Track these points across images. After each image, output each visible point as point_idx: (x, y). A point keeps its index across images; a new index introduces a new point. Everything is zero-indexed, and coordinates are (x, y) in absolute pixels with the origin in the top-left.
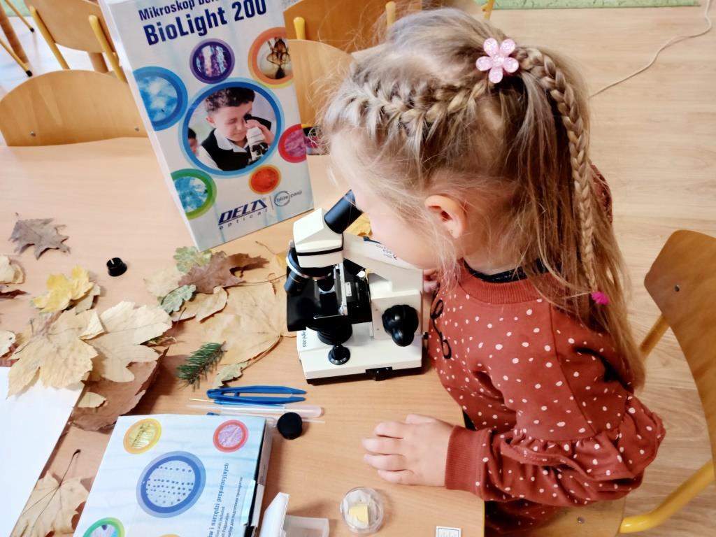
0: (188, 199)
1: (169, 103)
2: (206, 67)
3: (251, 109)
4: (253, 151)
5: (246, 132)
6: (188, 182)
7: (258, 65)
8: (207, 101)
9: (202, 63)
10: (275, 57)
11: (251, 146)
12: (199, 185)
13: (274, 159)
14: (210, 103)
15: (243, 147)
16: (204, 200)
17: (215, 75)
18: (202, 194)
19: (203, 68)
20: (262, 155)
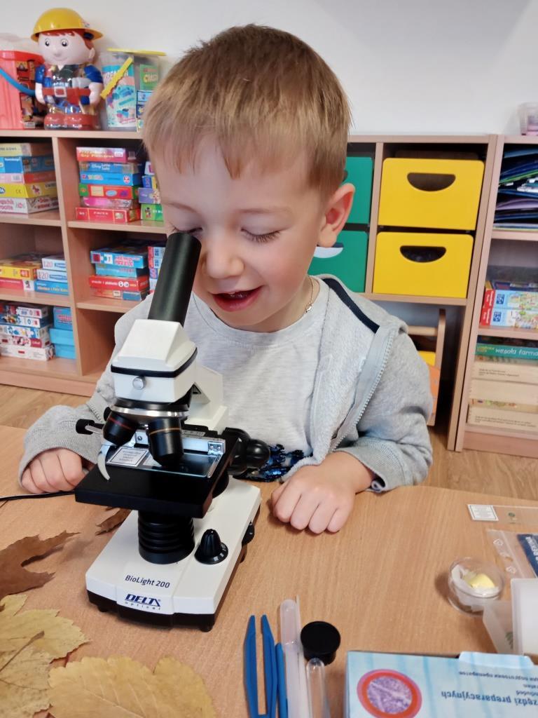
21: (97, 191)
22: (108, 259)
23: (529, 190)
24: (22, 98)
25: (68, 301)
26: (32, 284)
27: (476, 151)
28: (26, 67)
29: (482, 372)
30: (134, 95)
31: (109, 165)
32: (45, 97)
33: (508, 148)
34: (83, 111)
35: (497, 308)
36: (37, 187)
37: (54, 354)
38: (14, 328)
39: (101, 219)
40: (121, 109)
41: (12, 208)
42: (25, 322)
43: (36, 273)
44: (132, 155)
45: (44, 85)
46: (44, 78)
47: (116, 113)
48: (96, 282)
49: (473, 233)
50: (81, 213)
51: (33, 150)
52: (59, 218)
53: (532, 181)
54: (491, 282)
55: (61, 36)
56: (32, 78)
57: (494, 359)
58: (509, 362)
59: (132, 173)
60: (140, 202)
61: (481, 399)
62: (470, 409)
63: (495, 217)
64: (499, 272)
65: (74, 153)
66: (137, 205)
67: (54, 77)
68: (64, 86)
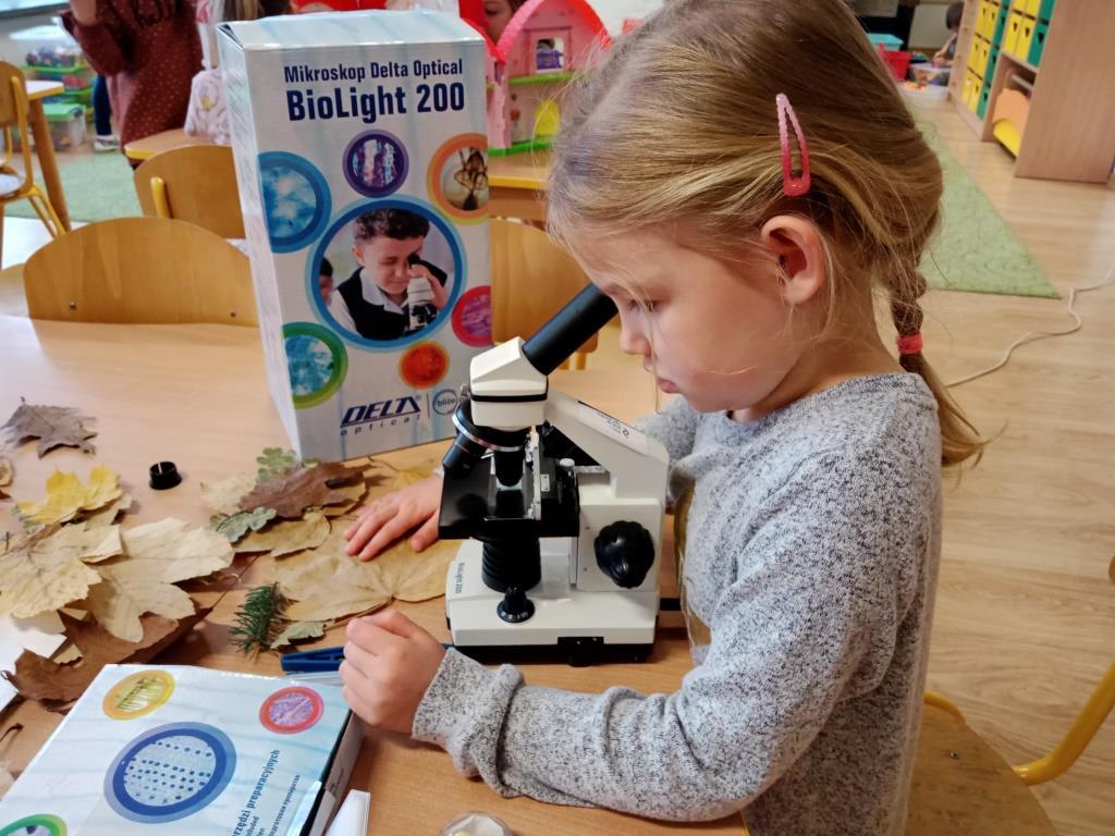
0: (302, 373)
1: (302, 214)
2: (365, 171)
3: (420, 248)
4: (414, 315)
5: (407, 282)
6: (306, 345)
7: (442, 183)
8: (358, 222)
9: (361, 162)
10: (467, 177)
11: (411, 306)
12: (323, 354)
13: (444, 335)
14: (361, 225)
15: (399, 305)
16: (326, 379)
17: (376, 185)
18: (324, 369)
19: (360, 171)
20: (425, 324)
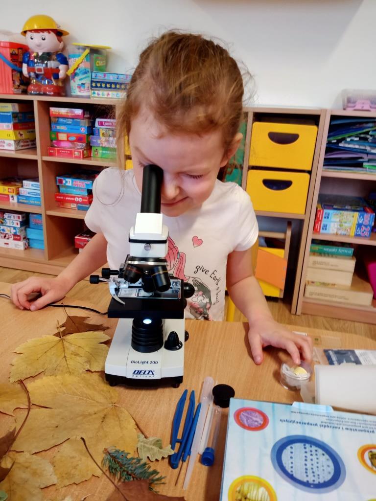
21: (63, 137)
22: (68, 182)
23: (347, 145)
24: (13, 73)
25: (41, 210)
26: (16, 198)
27: (312, 119)
28: (17, 52)
29: (315, 263)
30: (89, 74)
31: (71, 120)
32: (29, 73)
33: (333, 118)
34: (54, 83)
35: (324, 221)
36: (21, 133)
37: (29, 245)
38: (2, 227)
39: (64, 155)
40: (80, 83)
41: (4, 146)
42: (10, 224)
43: (19, 190)
44: (87, 114)
45: (28, 65)
46: (29, 60)
47: (77, 86)
48: (59, 197)
49: (310, 172)
50: (51, 151)
51: (20, 108)
52: (36, 154)
53: (348, 139)
54: (321, 204)
55: (41, 34)
56: (20, 60)
57: (323, 254)
58: (332, 256)
59: (87, 126)
60: (91, 145)
61: (314, 280)
62: (306, 287)
63: (324, 162)
64: (327, 198)
65: (48, 111)
66: (89, 147)
67: (36, 60)
68: (42, 66)
